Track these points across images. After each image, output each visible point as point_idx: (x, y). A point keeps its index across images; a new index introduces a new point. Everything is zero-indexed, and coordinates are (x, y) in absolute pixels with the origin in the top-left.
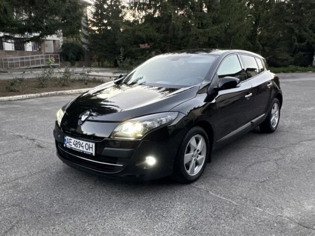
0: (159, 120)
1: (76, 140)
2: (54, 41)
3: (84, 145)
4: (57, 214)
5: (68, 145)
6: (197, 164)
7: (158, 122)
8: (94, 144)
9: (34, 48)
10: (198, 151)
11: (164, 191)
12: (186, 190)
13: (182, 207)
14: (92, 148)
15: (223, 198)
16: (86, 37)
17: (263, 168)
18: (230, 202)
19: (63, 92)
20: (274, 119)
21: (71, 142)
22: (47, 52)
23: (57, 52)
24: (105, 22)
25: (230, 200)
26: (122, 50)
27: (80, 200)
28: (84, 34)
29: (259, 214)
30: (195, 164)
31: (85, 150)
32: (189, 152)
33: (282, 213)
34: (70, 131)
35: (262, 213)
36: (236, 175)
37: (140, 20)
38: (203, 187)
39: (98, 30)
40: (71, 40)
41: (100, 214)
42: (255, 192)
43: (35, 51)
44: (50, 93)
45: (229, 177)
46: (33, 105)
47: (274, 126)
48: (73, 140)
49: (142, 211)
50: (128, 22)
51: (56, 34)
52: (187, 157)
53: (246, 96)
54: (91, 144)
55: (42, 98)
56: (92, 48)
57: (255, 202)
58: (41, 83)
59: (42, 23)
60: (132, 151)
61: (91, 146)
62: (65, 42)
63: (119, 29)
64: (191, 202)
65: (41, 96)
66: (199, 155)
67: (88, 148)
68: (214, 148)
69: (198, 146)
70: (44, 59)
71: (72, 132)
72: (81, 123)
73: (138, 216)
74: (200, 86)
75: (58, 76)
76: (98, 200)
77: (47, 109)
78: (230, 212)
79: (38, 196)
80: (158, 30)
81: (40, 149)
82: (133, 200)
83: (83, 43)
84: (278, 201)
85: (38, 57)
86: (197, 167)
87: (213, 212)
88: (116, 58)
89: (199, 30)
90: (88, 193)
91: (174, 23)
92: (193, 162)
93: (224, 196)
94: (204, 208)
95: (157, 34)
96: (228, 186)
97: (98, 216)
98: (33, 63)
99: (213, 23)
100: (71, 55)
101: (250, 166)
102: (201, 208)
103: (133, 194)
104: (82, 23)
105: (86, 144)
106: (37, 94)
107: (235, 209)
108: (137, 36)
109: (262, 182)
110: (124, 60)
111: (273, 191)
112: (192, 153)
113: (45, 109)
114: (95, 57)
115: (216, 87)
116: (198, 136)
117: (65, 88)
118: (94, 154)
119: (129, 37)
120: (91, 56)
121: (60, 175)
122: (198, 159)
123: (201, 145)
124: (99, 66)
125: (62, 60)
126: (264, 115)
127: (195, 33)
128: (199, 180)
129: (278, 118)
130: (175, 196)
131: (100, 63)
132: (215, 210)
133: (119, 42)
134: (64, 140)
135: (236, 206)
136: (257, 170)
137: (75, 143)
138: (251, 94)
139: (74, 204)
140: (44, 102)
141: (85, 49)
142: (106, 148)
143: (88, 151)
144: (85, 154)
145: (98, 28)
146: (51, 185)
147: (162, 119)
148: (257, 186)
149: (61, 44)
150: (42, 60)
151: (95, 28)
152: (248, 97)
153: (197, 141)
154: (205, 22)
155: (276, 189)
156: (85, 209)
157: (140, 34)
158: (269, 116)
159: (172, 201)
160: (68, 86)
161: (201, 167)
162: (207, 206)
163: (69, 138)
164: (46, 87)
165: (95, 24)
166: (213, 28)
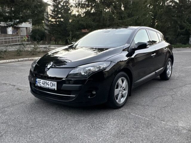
0: (98, 66)
1: (44, 81)
2: (26, 28)
3: (49, 83)
4: (32, 127)
5: (38, 84)
6: (122, 96)
7: (98, 68)
8: (56, 83)
9: (13, 32)
10: (123, 88)
11: (102, 113)
12: (116, 112)
13: (114, 122)
14: (55, 85)
15: (140, 117)
16: (47, 25)
17: (164, 99)
18: (144, 119)
19: (33, 58)
20: (169, 72)
21: (41, 83)
22: (21, 35)
23: (28, 35)
24: (60, 16)
25: (144, 118)
26: (70, 33)
27: (47, 119)
28: (46, 24)
29: (163, 125)
30: (121, 96)
31: (50, 87)
32: (117, 88)
33: (177, 124)
34: (40, 75)
35: (165, 125)
36: (147, 104)
37: (82, 14)
38: (127, 110)
39: (55, 21)
40: (37, 27)
41: (60, 127)
42: (160, 113)
43: (14, 34)
44: (24, 59)
45: (142, 105)
46: (13, 66)
47: (169, 76)
48: (42, 81)
49: (89, 125)
50: (74, 15)
51: (28, 21)
52: (116, 91)
53: (152, 55)
54: (54, 82)
55: (19, 62)
56: (51, 32)
57: (160, 118)
58: (18, 53)
59: (19, 14)
60: (81, 86)
61: (54, 84)
62: (34, 29)
63: (69, 20)
64: (120, 119)
65: (18, 61)
66: (124, 91)
67: (52, 85)
68: (133, 87)
69: (123, 84)
70: (20, 39)
71: (41, 76)
72: (47, 70)
73: (86, 127)
74: (124, 47)
75: (29, 49)
76: (59, 119)
77: (23, 68)
78: (145, 124)
79: (18, 118)
80: (94, 20)
81: (19, 90)
82: (82, 118)
83: (46, 29)
84: (175, 118)
85: (16, 38)
86: (122, 99)
87: (134, 125)
88: (67, 38)
89: (120, 21)
90: (52, 115)
91: (103, 16)
92: (120, 95)
93: (140, 116)
94: (128, 122)
95: (93, 23)
96: (142, 110)
97: (60, 128)
98: (13, 42)
99: (128, 17)
100: (37, 37)
101: (155, 98)
102: (127, 122)
103: (82, 115)
104: (45, 16)
105: (51, 83)
106: (16, 60)
107: (148, 123)
108: (81, 24)
109: (164, 107)
110: (72, 39)
111: (171, 112)
112: (119, 89)
113: (22, 68)
114: (53, 38)
115: (134, 48)
116: (123, 78)
117: (34, 56)
118: (56, 89)
119: (75, 25)
120: (51, 38)
121: (33, 105)
122: (123, 93)
123: (125, 84)
124: (56, 44)
125: (32, 40)
126: (162, 68)
127: (117, 22)
128: (124, 107)
129: (171, 71)
130: (109, 116)
131: (56, 42)
132: (136, 124)
133: (68, 28)
134: (36, 81)
135: (149, 121)
136: (160, 101)
137: (43, 83)
138: (155, 54)
139: (43, 121)
140: (21, 65)
141: (46, 33)
142: (64, 85)
143: (52, 87)
144: (50, 89)
145: (55, 20)
146: (27, 111)
147: (100, 65)
148: (161, 109)
149: (31, 30)
150: (19, 40)
151: (53, 20)
152: (153, 56)
153: (123, 82)
154: (123, 16)
155: (173, 111)
156: (50, 124)
157: (83, 23)
158: (166, 69)
159: (107, 119)
160: (36, 55)
161: (125, 98)
162: (130, 121)
163: (39, 80)
164: (22, 56)
165: (53, 18)
166: (128, 19)
